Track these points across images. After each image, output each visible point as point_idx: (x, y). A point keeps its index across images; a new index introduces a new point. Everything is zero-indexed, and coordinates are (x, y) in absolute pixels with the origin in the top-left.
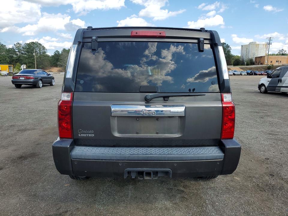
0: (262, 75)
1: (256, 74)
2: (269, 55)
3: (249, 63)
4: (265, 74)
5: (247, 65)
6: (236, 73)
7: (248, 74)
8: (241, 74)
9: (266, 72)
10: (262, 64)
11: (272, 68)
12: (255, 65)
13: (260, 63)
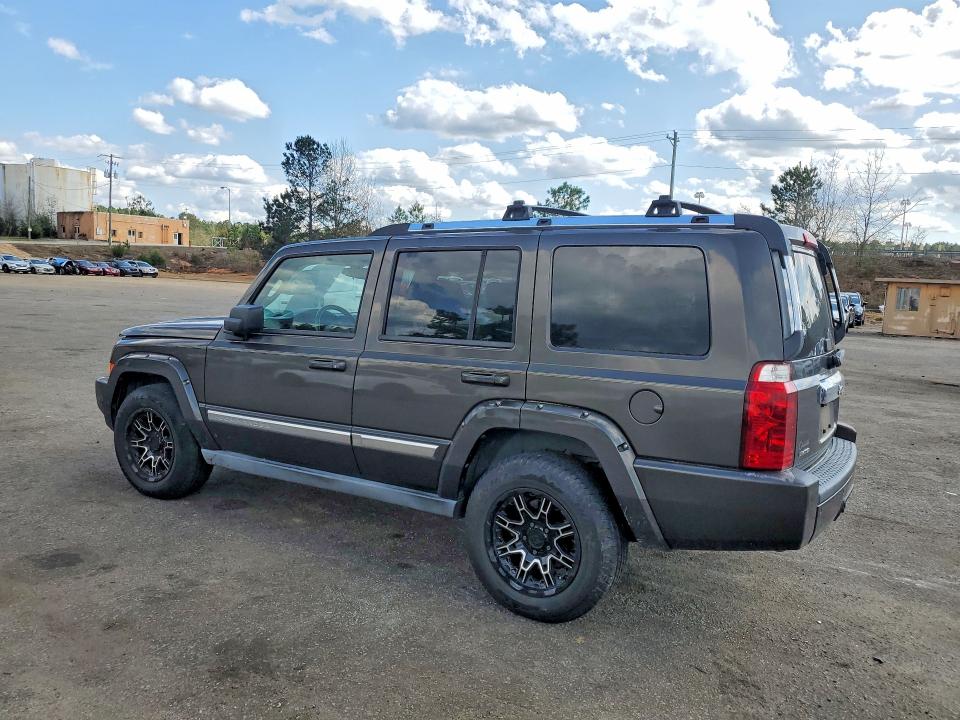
0: (105, 273)
1: (85, 272)
2: (110, 210)
3: (39, 229)
4: (115, 271)
5: (35, 236)
6: (12, 264)
7: (58, 270)
8: (33, 270)
9: (117, 266)
10: (84, 237)
11: (126, 254)
12: (62, 238)
13: (77, 235)
